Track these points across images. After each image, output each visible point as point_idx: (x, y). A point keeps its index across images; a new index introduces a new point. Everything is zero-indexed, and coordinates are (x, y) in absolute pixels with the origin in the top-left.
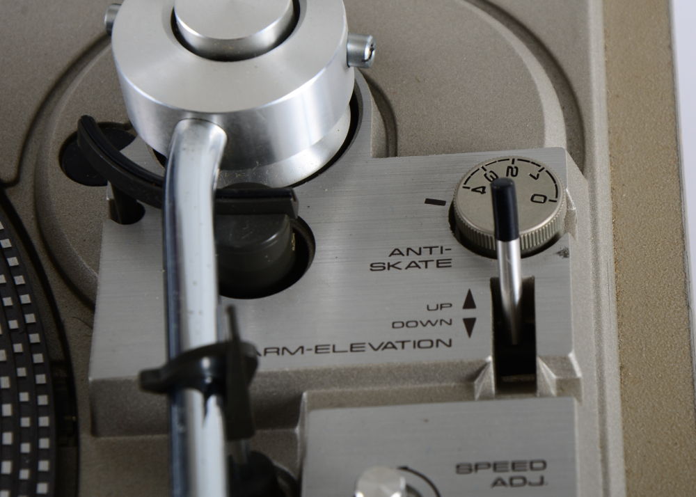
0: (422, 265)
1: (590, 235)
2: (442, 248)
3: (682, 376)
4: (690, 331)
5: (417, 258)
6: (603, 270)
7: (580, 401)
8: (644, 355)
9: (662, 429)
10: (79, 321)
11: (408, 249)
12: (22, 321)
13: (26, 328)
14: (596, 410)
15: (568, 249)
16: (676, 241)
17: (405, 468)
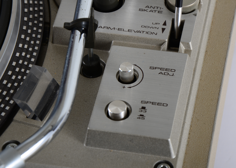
0: (154, 11)
1: (206, 13)
2: (161, 8)
3: (223, 56)
4: (228, 44)
5: (153, 9)
6: (207, 23)
7: (190, 56)
8: (214, 49)
9: (213, 70)
10: (55, 12)
11: (151, 7)
12: (39, 8)
13: (40, 11)
14: (195, 61)
15: (197, 14)
16: (231, 19)
17: (136, 65)
